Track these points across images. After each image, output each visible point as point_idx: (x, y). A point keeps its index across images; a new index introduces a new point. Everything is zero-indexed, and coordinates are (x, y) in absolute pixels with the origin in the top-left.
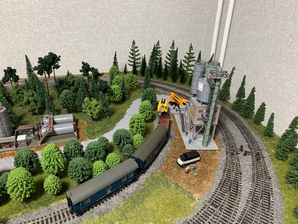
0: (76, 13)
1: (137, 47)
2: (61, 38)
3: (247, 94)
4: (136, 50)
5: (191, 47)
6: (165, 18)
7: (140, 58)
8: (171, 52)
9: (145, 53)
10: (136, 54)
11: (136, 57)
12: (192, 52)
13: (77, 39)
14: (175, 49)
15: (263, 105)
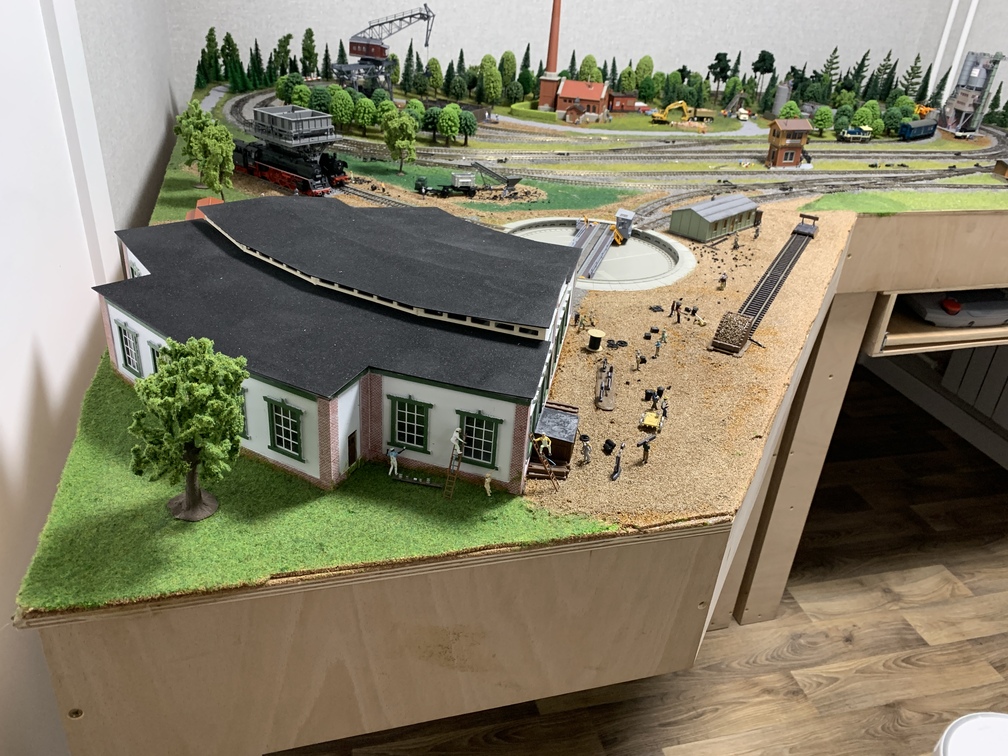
1: (836, 57)
4: (835, 61)
5: (918, 58)
7: (836, 74)
8: (883, 66)
9: (846, 66)
10: (834, 66)
11: (833, 72)
12: (919, 64)
14: (892, 62)
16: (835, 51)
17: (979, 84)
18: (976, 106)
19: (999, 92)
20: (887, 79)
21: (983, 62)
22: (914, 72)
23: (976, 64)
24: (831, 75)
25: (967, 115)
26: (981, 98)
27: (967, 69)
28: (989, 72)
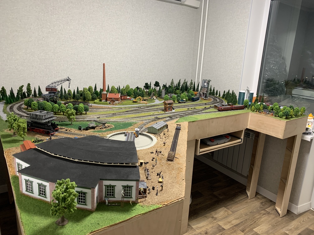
0: (153, 70)
3: (212, 90)
5: (192, 80)
7: (174, 85)
9: (176, 83)
10: (173, 83)
14: (186, 82)
15: (217, 90)
16: (173, 80)
17: (207, 87)
18: (207, 92)
19: (211, 87)
20: (186, 85)
21: (206, 82)
22: (191, 83)
23: (205, 82)
24: (172, 85)
25: (205, 94)
26: (207, 90)
27: (203, 83)
28: (208, 84)
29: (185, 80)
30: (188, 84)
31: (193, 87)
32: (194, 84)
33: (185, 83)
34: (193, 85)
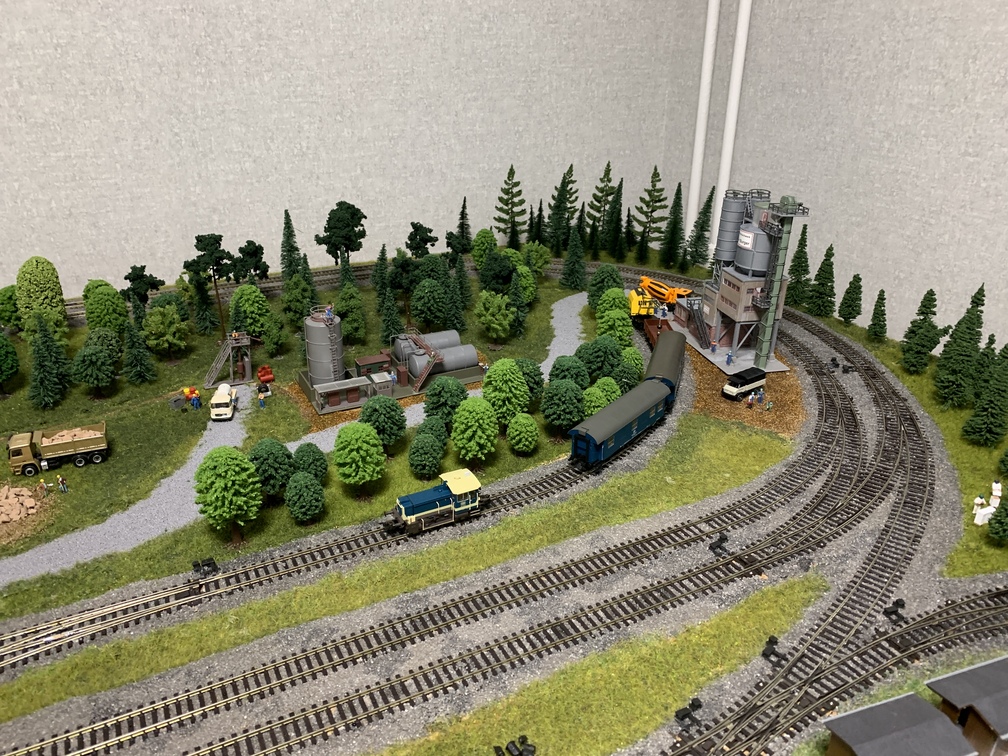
0: (358, 106)
1: (517, 184)
2: (319, 168)
4: (515, 190)
5: (656, 175)
6: (570, 110)
7: (523, 212)
8: (601, 190)
10: (516, 200)
11: (516, 209)
12: (659, 185)
13: (359, 171)
14: (615, 183)
15: (857, 279)
16: (512, 173)
17: (758, 264)
18: (761, 312)
19: (803, 243)
20: (612, 212)
21: (762, 213)
22: (654, 198)
24: (516, 215)
25: (745, 328)
27: (730, 227)
28: (775, 241)
29: (608, 171)
30: (630, 202)
31: (663, 225)
32: (670, 202)
33: (610, 195)
34: (666, 213)
